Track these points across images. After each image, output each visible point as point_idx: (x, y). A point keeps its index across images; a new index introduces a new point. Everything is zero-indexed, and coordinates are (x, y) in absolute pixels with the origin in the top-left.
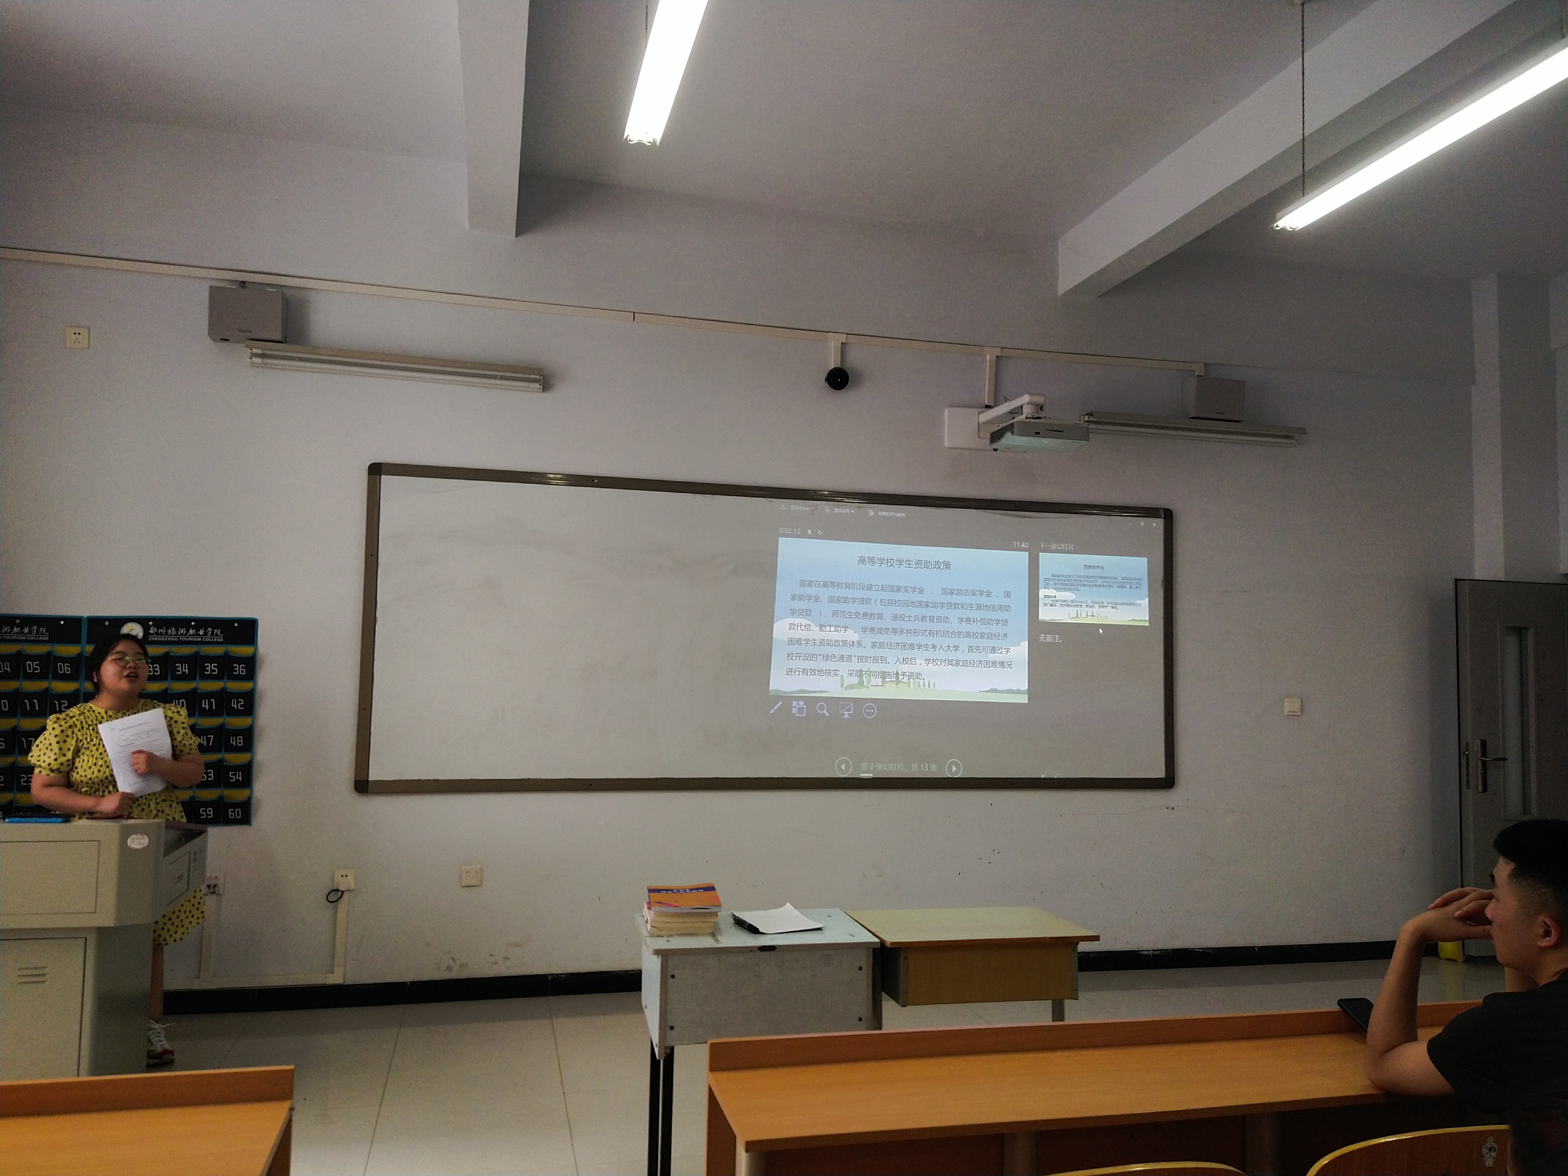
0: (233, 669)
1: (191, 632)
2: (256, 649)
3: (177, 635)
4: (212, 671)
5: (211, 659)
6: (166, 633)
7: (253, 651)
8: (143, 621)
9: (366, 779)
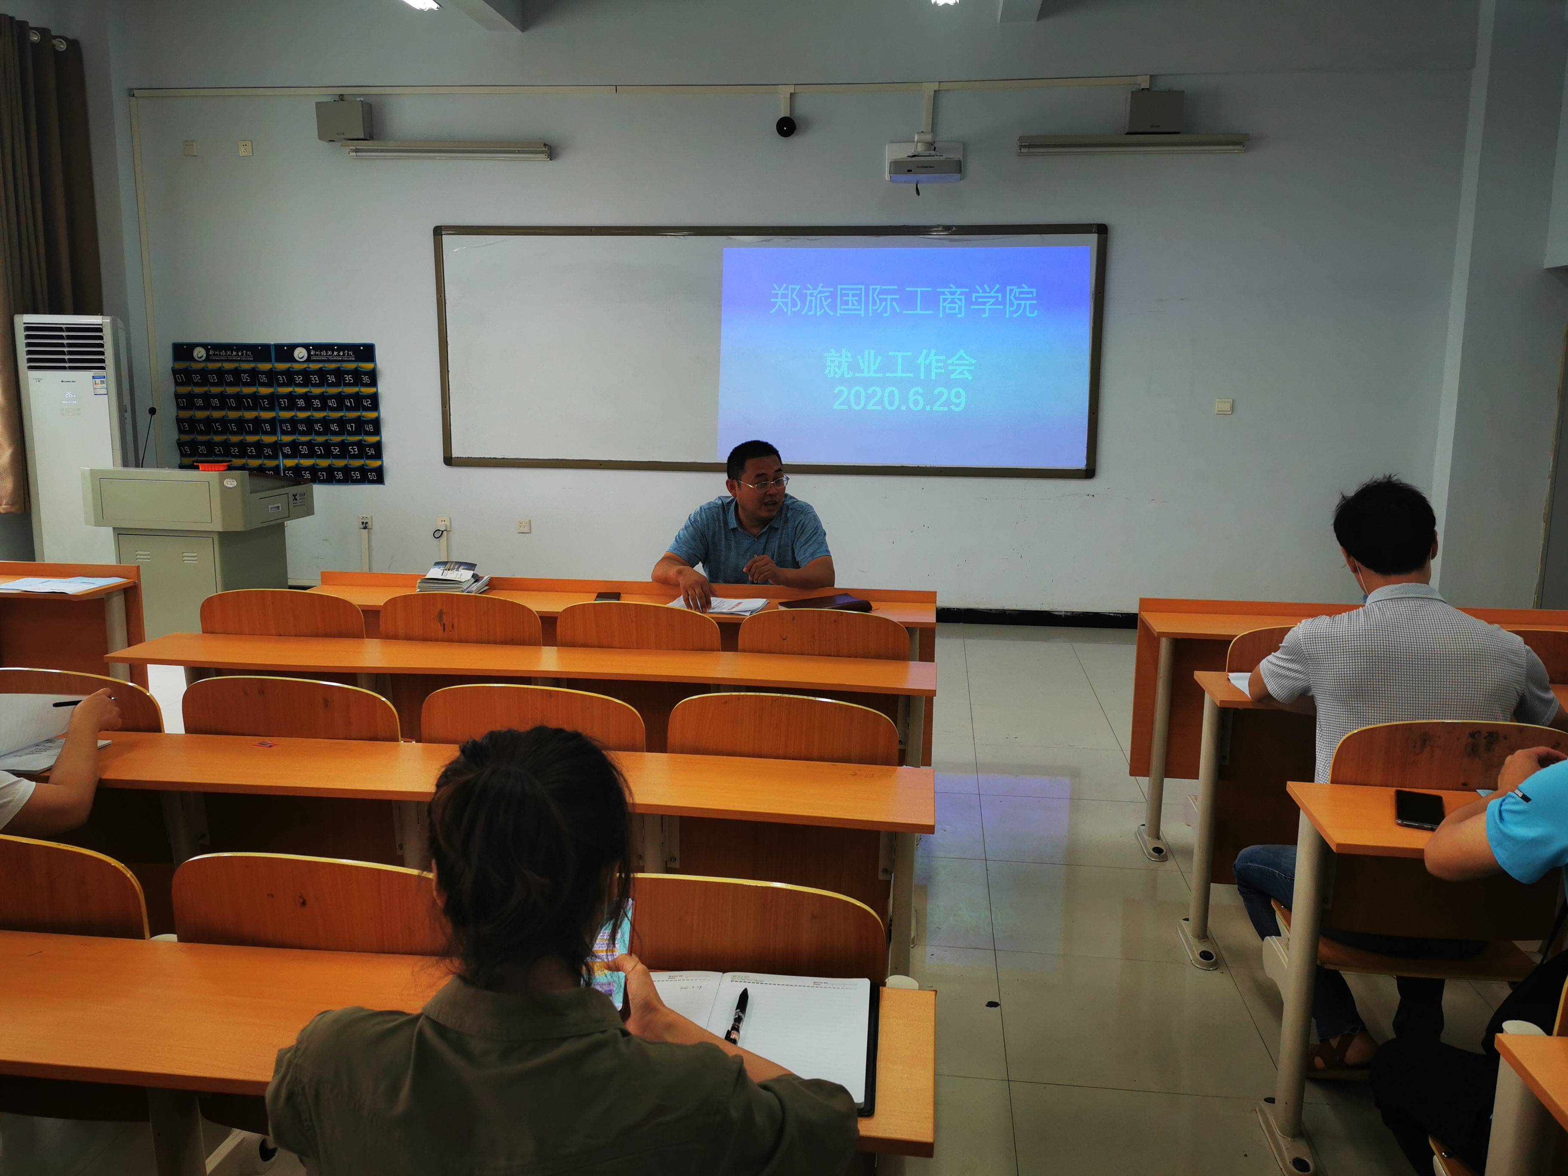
0: (361, 379)
1: (335, 353)
2: (375, 365)
3: (327, 355)
4: (350, 380)
5: (348, 372)
6: (321, 354)
7: (373, 367)
8: (306, 346)
9: (450, 456)
